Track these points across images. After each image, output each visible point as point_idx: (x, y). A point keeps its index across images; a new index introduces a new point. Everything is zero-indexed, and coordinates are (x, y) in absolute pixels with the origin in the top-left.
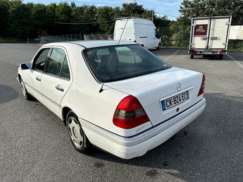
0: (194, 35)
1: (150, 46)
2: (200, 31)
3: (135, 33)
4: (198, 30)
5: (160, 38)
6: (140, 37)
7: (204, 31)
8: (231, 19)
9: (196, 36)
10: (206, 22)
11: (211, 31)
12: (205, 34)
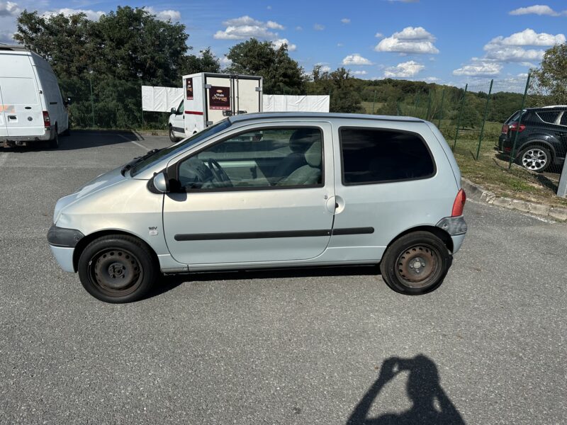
0: (211, 105)
2: (219, 98)
3: (41, 92)
4: (215, 97)
7: (225, 99)
8: (261, 81)
9: (214, 107)
11: (236, 99)
12: (227, 104)
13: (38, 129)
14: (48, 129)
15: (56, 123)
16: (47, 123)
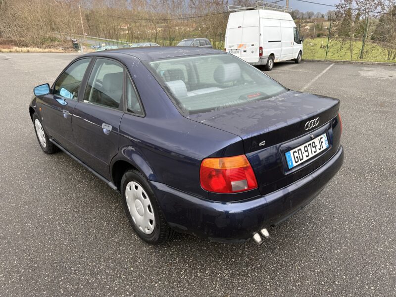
1: (284, 57)
3: (261, 35)
5: (301, 43)
6: (269, 42)
13: (255, 59)
14: (261, 58)
16: (261, 54)
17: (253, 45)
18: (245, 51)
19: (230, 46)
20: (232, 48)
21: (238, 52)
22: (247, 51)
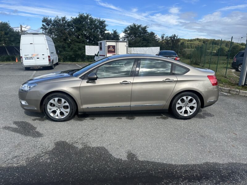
0: (108, 52)
2: (111, 50)
3: (48, 49)
6: (51, 53)
7: (113, 50)
8: (128, 43)
9: (109, 53)
10: (113, 44)
11: (118, 50)
13: (46, 63)
14: (50, 62)
15: (53, 60)
16: (49, 60)
17: (43, 55)
18: (38, 58)
19: (25, 55)
20: (27, 56)
21: (33, 59)
22: (40, 58)
